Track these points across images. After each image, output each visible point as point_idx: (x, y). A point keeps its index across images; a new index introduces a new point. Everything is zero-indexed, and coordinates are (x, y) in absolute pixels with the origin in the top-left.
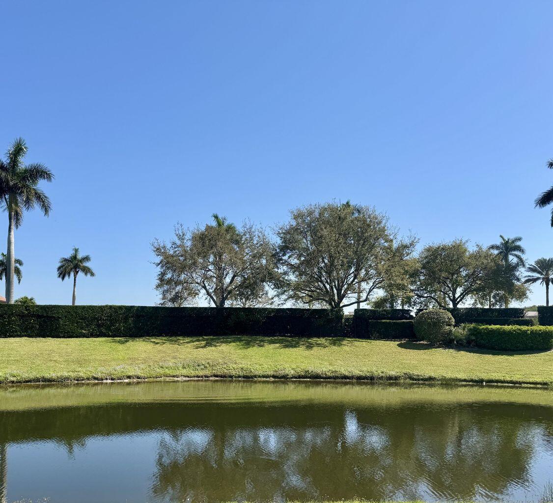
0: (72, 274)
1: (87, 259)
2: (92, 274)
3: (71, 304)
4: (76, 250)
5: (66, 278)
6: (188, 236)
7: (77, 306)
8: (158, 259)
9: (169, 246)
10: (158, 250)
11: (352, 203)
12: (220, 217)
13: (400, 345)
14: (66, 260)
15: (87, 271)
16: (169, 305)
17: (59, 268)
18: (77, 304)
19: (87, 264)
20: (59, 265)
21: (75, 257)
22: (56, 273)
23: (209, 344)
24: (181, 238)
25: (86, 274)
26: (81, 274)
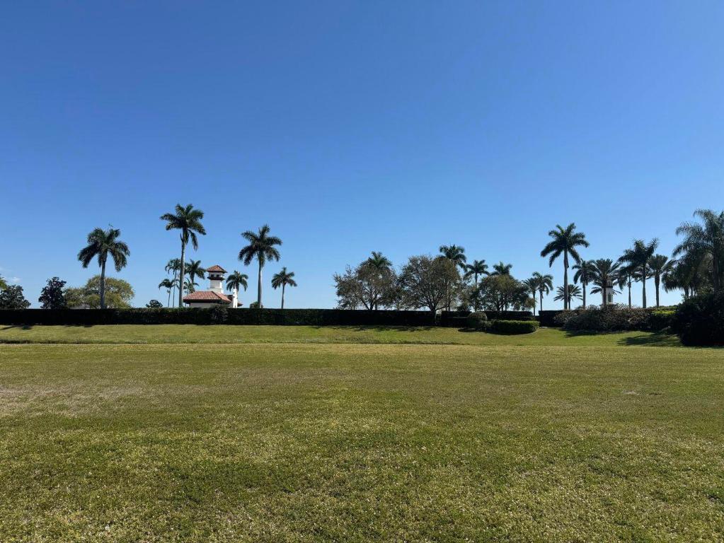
0: (282, 285)
1: (292, 274)
2: (295, 285)
3: (280, 308)
4: (285, 269)
5: (278, 287)
6: (353, 271)
7: (285, 310)
8: (336, 284)
9: (342, 276)
10: (337, 279)
11: (456, 246)
12: (377, 253)
13: (459, 331)
14: (277, 275)
15: (292, 283)
16: (341, 308)
17: (273, 281)
18: (285, 307)
19: (292, 278)
20: (272, 278)
21: (283, 273)
22: (271, 284)
23: (362, 329)
24: (349, 272)
25: (291, 285)
26: (287, 285)
